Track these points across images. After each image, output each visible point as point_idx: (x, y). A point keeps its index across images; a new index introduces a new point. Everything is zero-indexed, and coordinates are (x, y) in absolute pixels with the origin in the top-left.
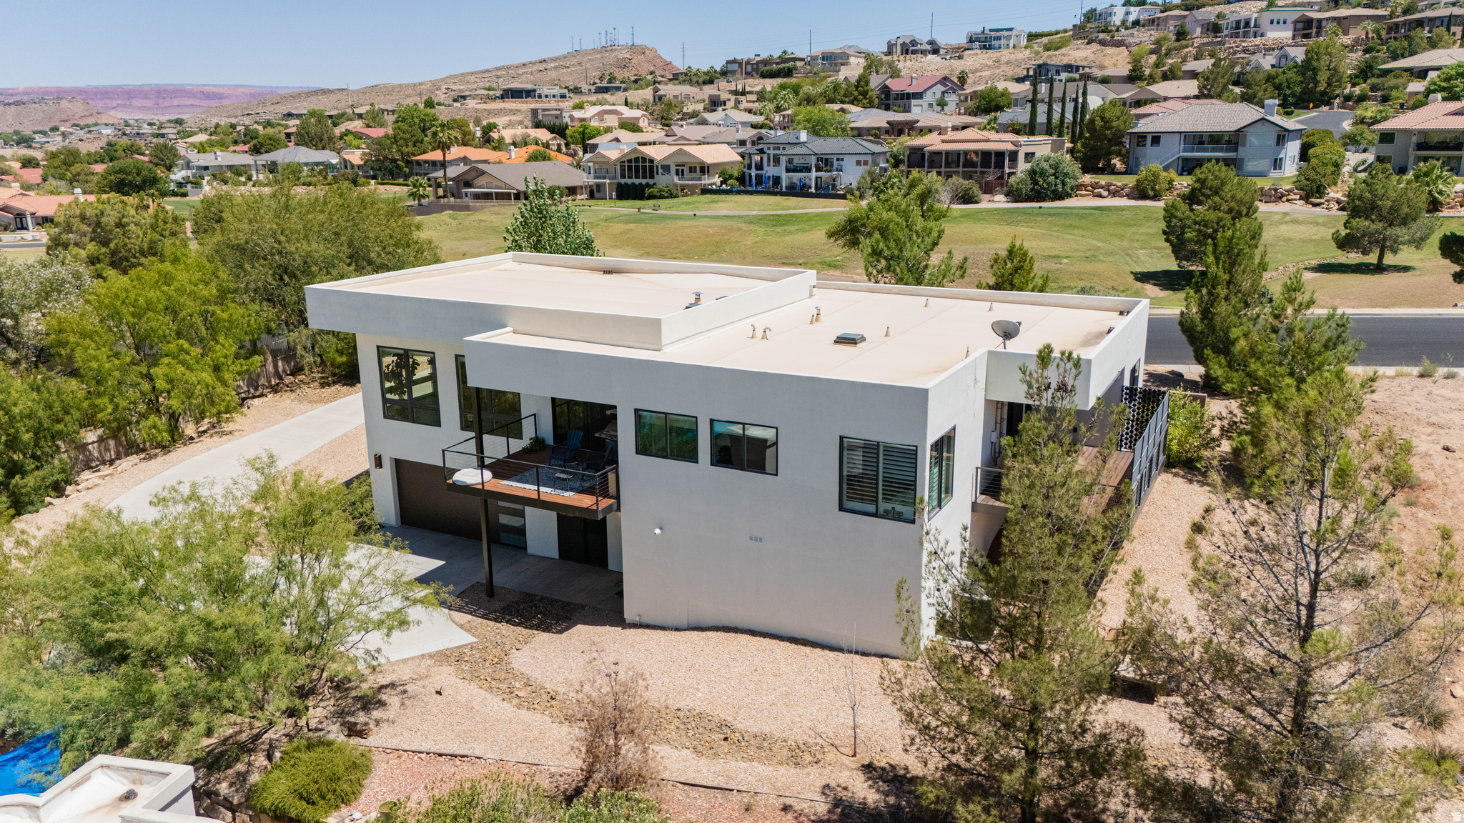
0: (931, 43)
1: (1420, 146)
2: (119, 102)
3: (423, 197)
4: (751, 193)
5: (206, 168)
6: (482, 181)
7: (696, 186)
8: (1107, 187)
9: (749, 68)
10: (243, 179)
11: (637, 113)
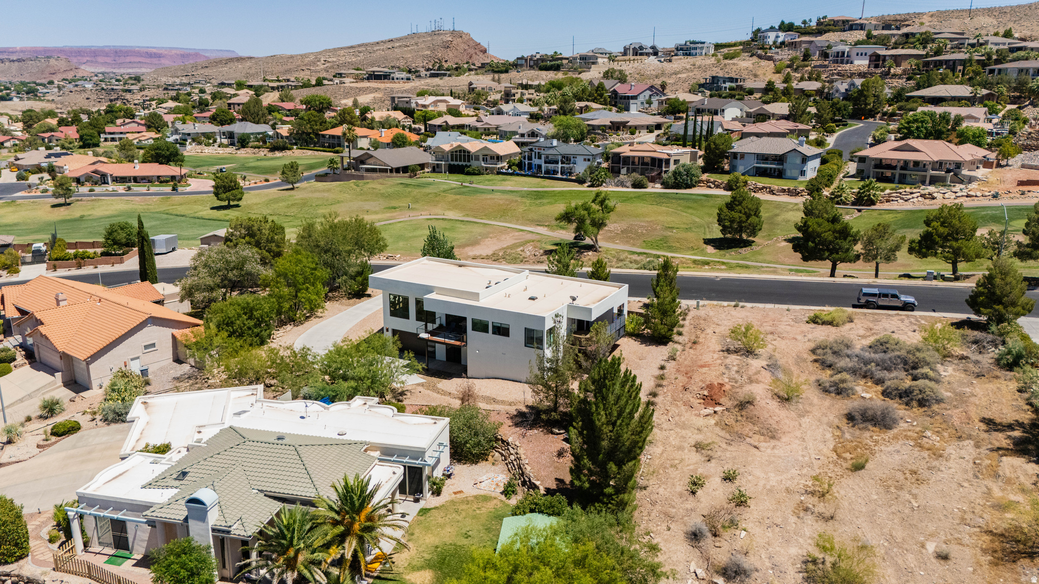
0: (653, 48)
1: (876, 166)
2: (88, 59)
3: (337, 168)
4: (525, 176)
5: (189, 134)
6: (371, 161)
7: (494, 168)
8: (713, 183)
9: (532, 63)
10: (211, 141)
11: (458, 102)
